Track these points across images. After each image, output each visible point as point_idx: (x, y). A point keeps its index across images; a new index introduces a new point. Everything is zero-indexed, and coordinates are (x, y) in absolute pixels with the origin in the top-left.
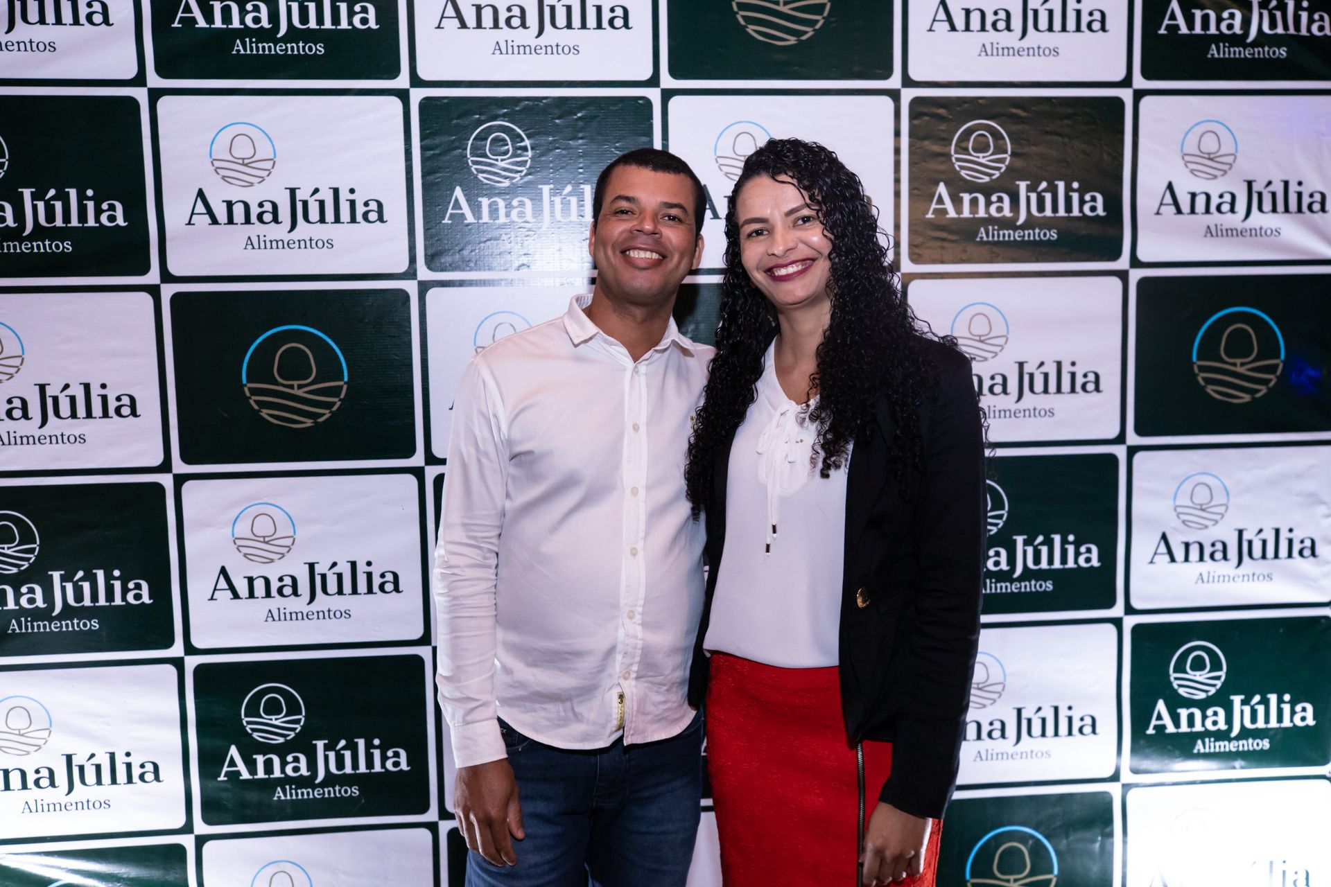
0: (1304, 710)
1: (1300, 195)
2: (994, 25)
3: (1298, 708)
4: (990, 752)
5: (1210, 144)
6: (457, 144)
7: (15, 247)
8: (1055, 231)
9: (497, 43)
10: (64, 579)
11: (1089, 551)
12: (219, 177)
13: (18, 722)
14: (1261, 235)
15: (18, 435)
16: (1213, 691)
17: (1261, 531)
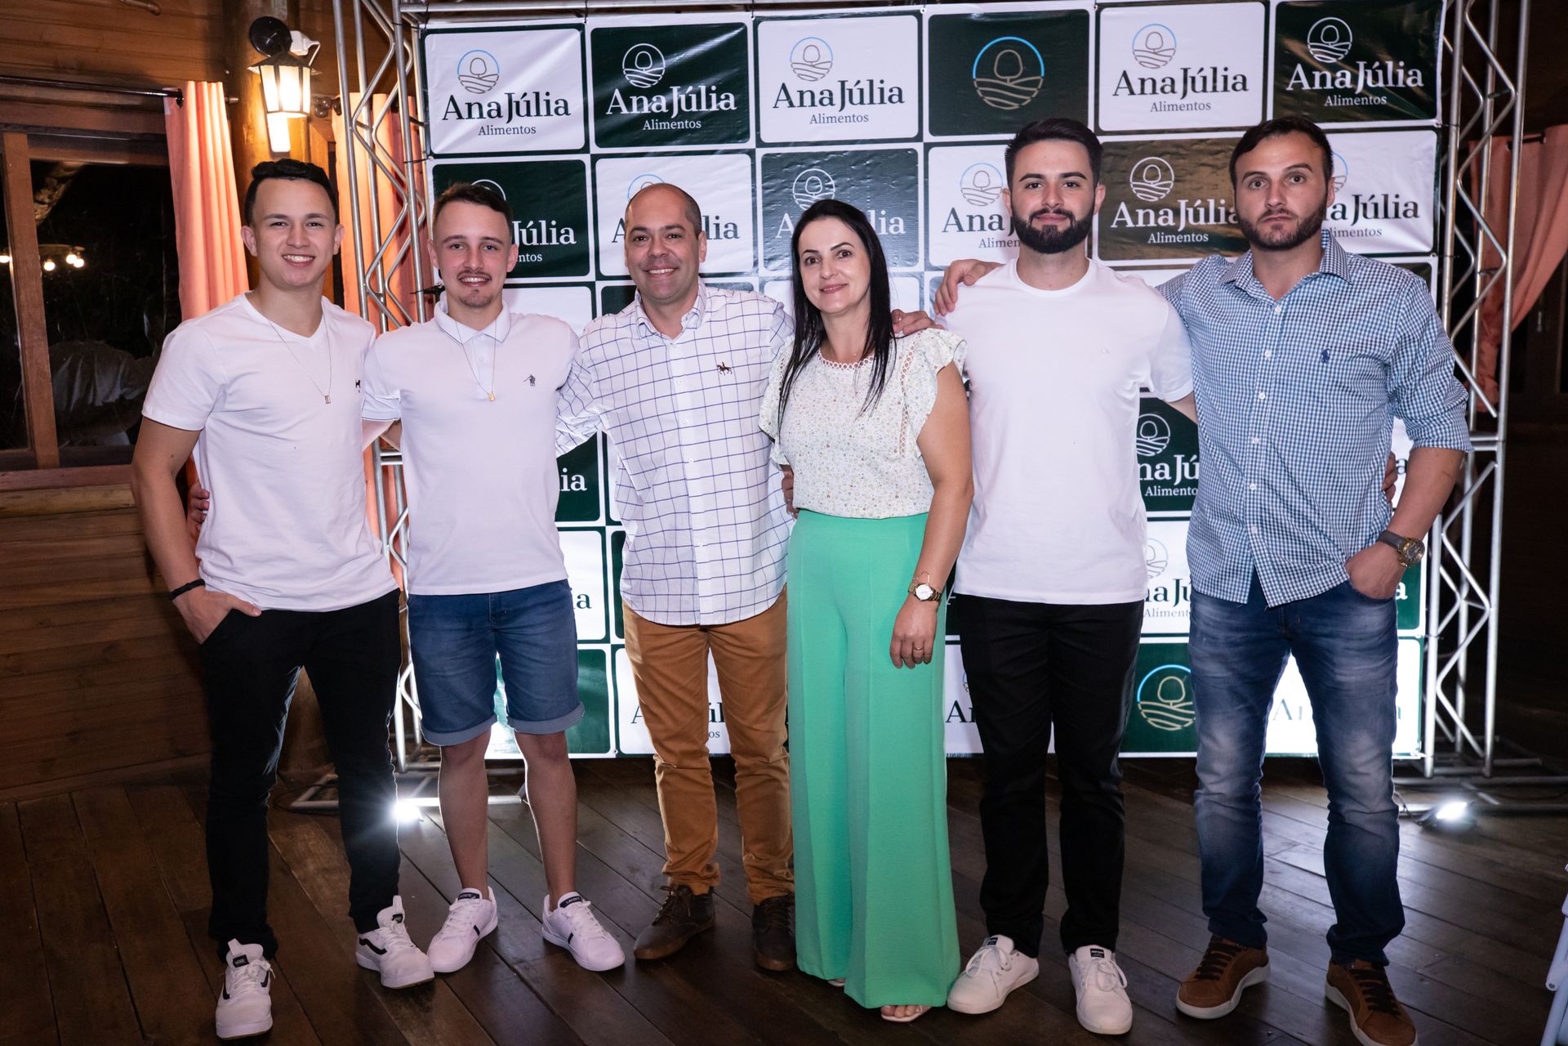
1: (1397, 205)
2: (1162, 89)
4: (1156, 611)
6: (785, 185)
8: (1207, 235)
9: (814, 116)
14: (1366, 235)
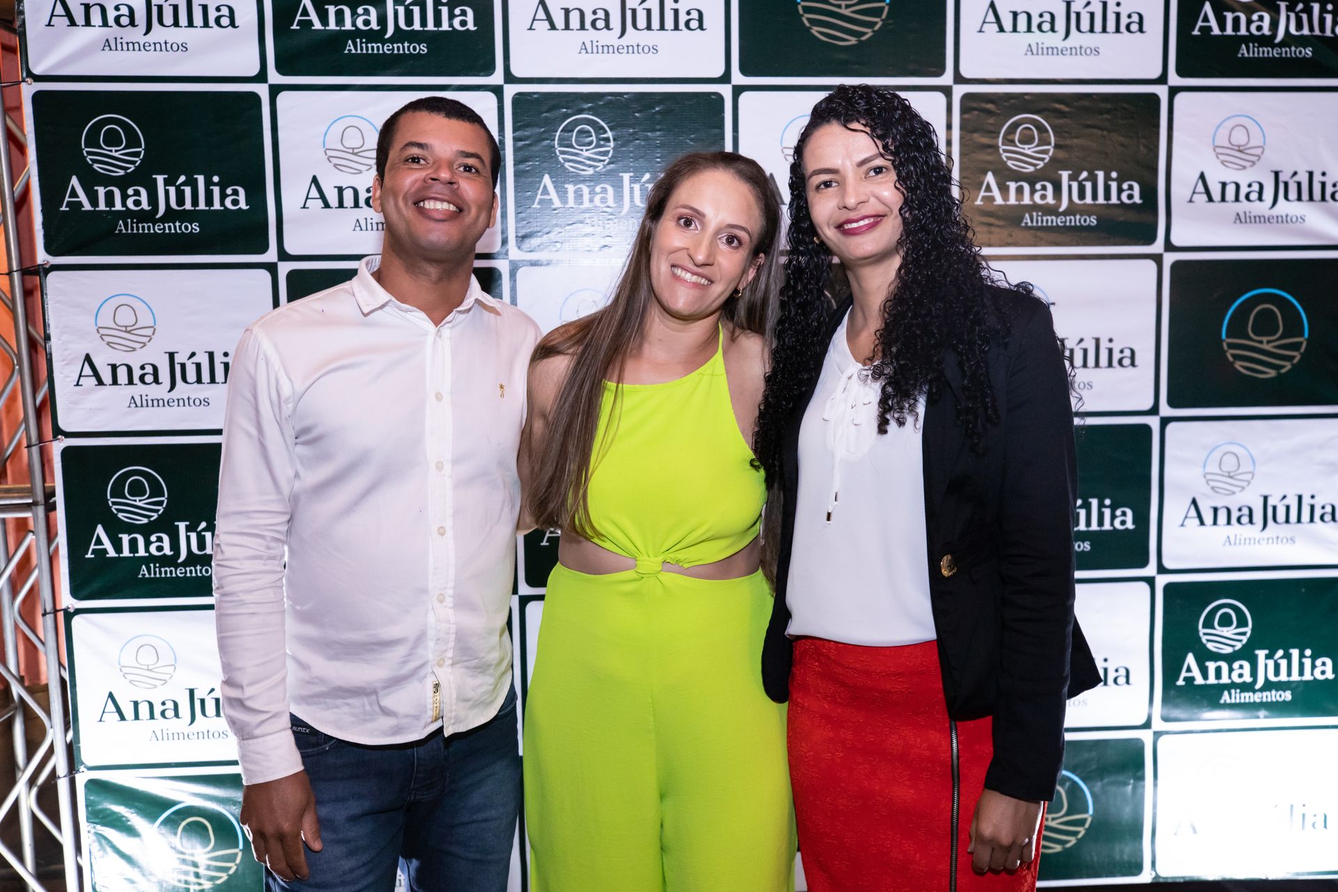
0: (1324, 664)
1: (1323, 184)
2: (1039, 26)
3: (1319, 662)
5: (1239, 138)
6: (544, 136)
7: (149, 227)
8: (1095, 217)
9: (584, 43)
10: (188, 529)
11: (1124, 514)
12: (331, 165)
13: (147, 658)
14: (1287, 222)
15: (149, 398)
16: (1239, 646)
17: (1284, 497)
